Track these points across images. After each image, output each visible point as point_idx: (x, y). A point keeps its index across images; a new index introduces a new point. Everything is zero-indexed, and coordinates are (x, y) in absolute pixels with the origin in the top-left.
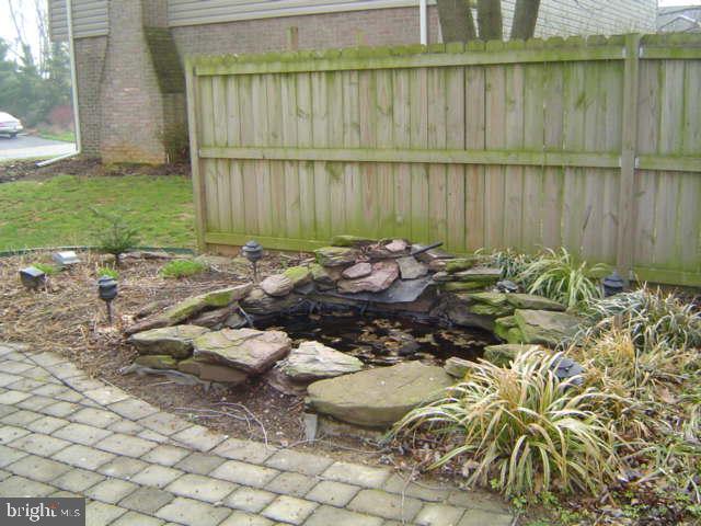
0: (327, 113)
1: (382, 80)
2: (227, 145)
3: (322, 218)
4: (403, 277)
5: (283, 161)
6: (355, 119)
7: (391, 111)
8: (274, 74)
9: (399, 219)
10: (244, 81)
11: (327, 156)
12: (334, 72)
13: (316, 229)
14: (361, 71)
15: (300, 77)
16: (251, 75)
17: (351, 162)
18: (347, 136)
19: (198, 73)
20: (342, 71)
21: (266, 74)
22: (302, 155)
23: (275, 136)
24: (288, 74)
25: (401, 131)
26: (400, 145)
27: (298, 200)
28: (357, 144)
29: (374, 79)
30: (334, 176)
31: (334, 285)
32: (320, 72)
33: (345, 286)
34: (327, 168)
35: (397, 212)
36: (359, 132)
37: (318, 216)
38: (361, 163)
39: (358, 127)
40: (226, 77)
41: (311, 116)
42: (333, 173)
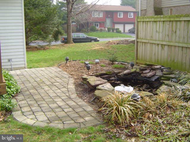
0: (162, 32)
1: (174, 23)
2: (142, 39)
3: (159, 59)
4: (156, 75)
5: (153, 43)
6: (168, 34)
7: (176, 32)
8: (152, 21)
9: (175, 61)
10: (147, 22)
11: (161, 43)
12: (164, 21)
13: (158, 62)
14: (170, 21)
15: (157, 22)
16: (148, 21)
17: (166, 45)
18: (166, 38)
19: (138, 21)
20: (166, 21)
21: (151, 21)
22: (156, 42)
23: (152, 37)
24: (155, 21)
25: (177, 37)
26: (177, 42)
27: (155, 54)
28: (168, 40)
29: (172, 23)
30: (162, 48)
31: (140, 74)
32: (161, 21)
33: (142, 75)
34: (161, 46)
35: (175, 59)
36: (168, 37)
37: (159, 58)
38: (168, 45)
39: (168, 35)
40: (143, 21)
41: (159, 32)
42: (162, 47)
